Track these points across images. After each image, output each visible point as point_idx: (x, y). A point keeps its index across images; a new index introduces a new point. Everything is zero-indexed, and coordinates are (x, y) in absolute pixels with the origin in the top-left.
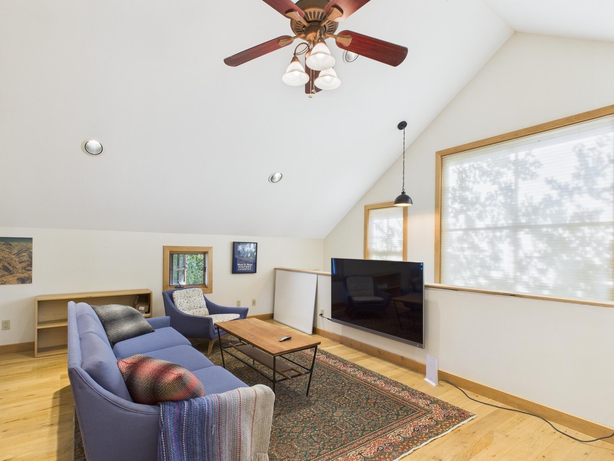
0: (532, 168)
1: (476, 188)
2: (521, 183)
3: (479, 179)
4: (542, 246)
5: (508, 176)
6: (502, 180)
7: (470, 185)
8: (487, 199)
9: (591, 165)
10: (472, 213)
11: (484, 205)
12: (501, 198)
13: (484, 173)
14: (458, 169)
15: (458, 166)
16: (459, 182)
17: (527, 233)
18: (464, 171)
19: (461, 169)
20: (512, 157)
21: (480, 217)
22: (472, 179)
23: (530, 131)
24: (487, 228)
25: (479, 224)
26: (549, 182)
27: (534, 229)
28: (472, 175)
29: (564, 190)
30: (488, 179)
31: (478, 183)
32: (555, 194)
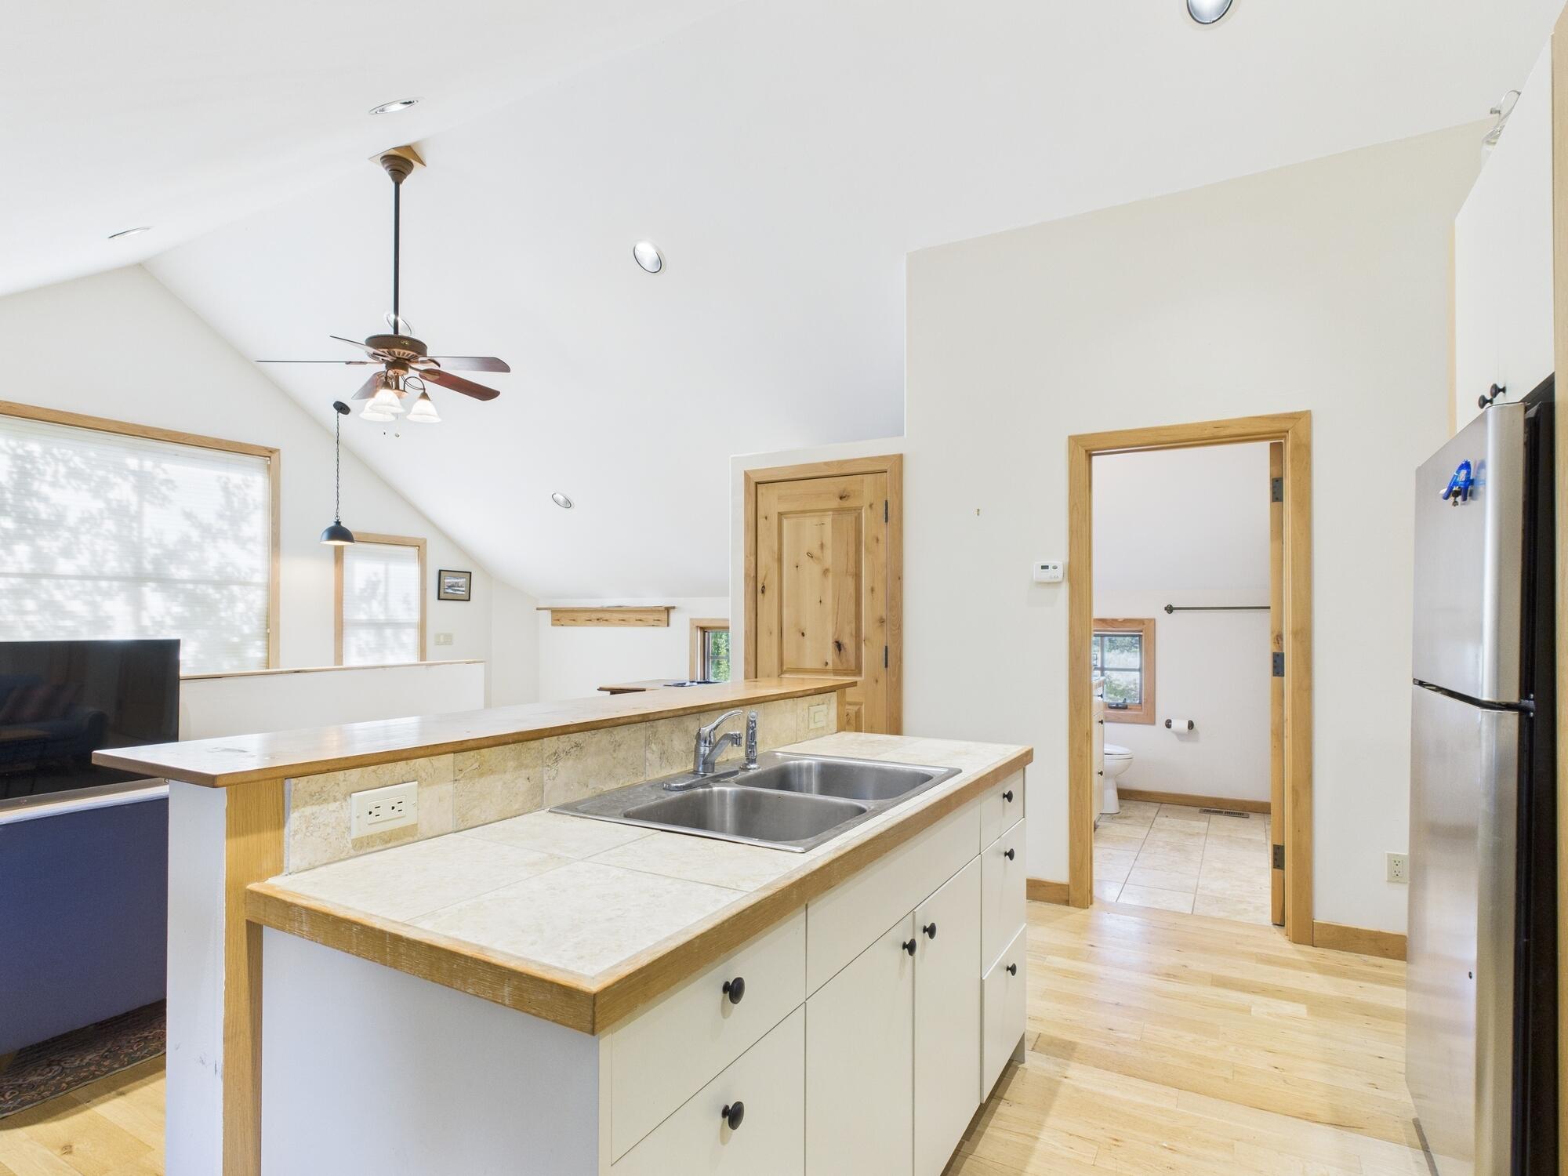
0: (163, 489)
1: (56, 496)
2: (148, 509)
3: (63, 481)
4: (177, 609)
5: (124, 491)
6: (113, 495)
7: (45, 489)
8: (83, 521)
9: (236, 505)
10: (49, 545)
11: (74, 531)
12: (109, 525)
13: (74, 473)
14: (13, 449)
15: (13, 443)
16: (15, 476)
17: (155, 590)
18: (29, 457)
19: (20, 451)
20: (132, 462)
21: (67, 553)
22: (48, 478)
23: (167, 435)
24: (83, 577)
25: (64, 566)
26: (189, 516)
27: (164, 582)
28: (50, 470)
29: (206, 530)
30: (85, 487)
31: (62, 487)
32: (195, 535)
